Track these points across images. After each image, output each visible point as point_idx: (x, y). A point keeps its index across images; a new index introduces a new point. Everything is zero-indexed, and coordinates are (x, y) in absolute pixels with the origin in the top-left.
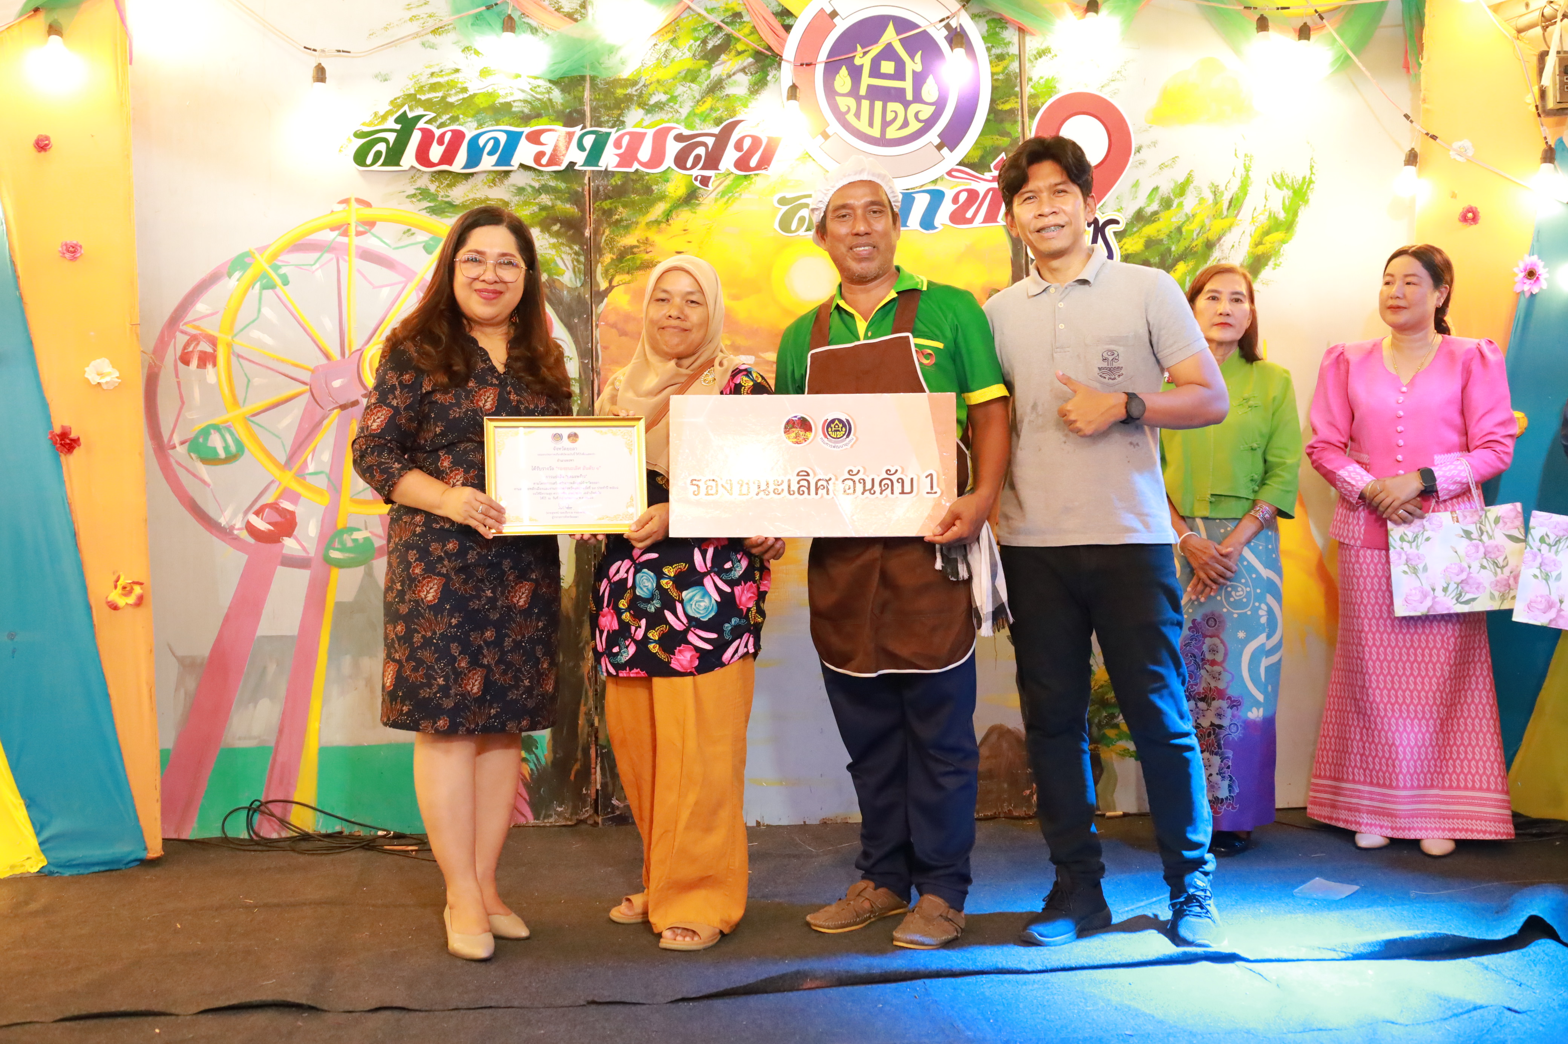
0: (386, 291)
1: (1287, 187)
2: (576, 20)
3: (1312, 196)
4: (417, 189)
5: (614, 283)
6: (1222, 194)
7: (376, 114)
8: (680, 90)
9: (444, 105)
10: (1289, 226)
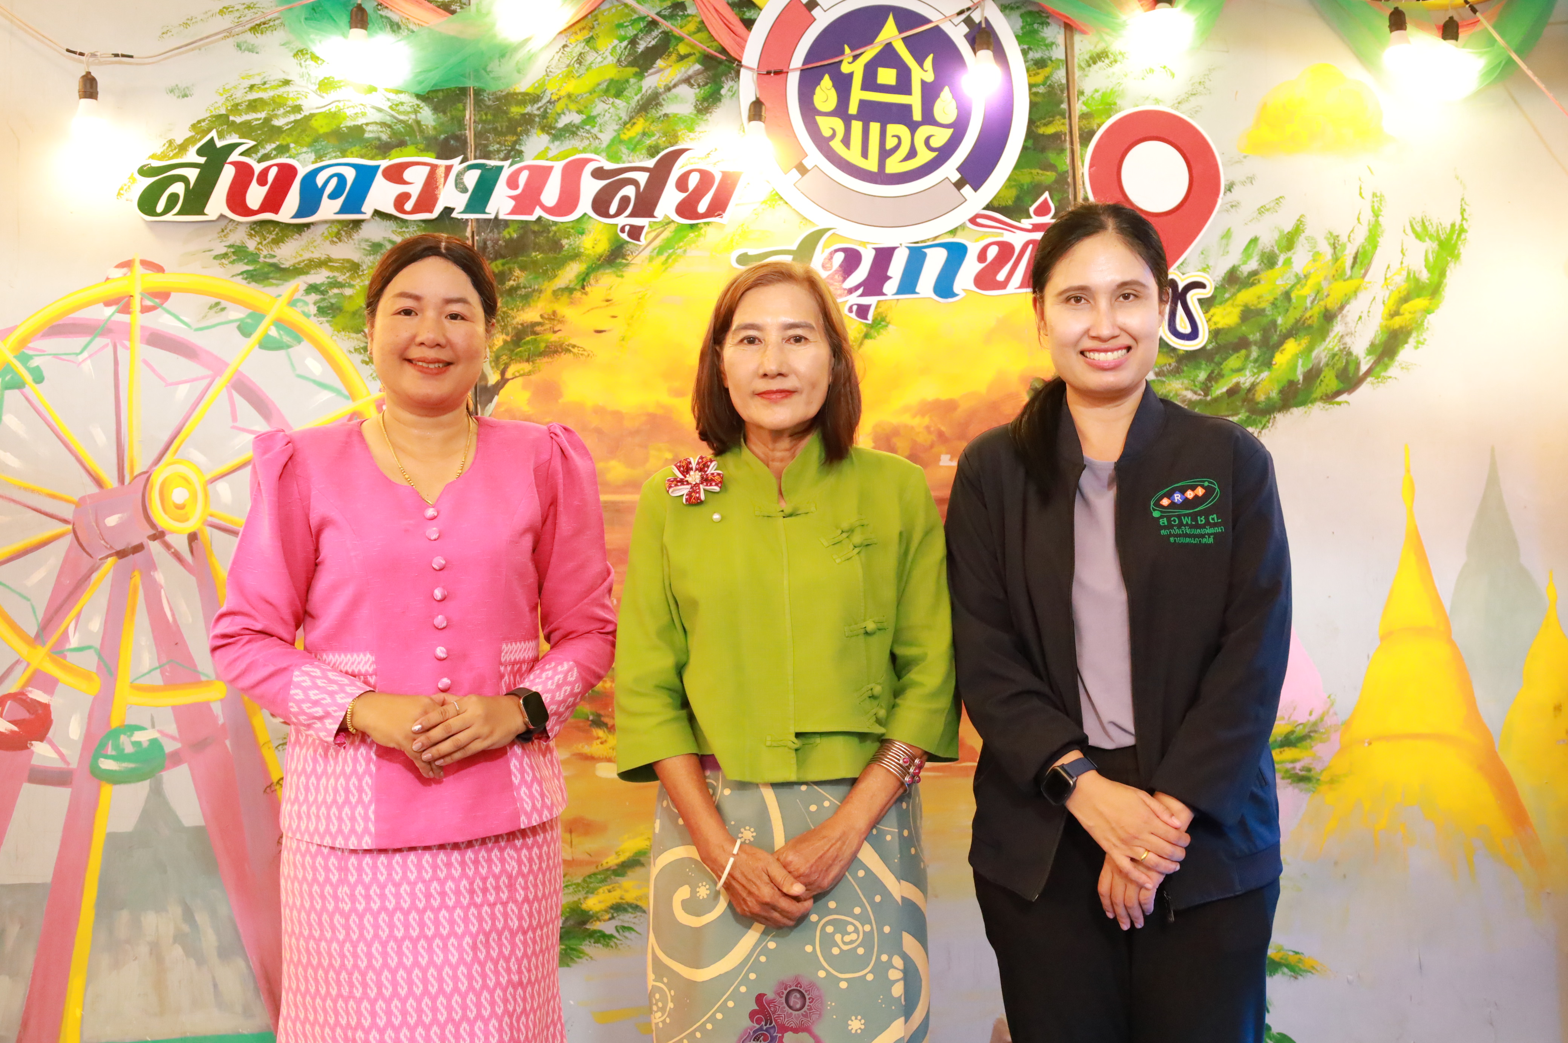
0: (183, 389)
1: (1431, 237)
2: (453, 12)
3: (1465, 251)
4: (230, 246)
5: (508, 375)
6: (1344, 247)
7: (171, 142)
8: (599, 107)
9: (269, 131)
10: (1434, 290)
